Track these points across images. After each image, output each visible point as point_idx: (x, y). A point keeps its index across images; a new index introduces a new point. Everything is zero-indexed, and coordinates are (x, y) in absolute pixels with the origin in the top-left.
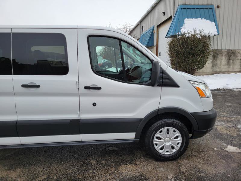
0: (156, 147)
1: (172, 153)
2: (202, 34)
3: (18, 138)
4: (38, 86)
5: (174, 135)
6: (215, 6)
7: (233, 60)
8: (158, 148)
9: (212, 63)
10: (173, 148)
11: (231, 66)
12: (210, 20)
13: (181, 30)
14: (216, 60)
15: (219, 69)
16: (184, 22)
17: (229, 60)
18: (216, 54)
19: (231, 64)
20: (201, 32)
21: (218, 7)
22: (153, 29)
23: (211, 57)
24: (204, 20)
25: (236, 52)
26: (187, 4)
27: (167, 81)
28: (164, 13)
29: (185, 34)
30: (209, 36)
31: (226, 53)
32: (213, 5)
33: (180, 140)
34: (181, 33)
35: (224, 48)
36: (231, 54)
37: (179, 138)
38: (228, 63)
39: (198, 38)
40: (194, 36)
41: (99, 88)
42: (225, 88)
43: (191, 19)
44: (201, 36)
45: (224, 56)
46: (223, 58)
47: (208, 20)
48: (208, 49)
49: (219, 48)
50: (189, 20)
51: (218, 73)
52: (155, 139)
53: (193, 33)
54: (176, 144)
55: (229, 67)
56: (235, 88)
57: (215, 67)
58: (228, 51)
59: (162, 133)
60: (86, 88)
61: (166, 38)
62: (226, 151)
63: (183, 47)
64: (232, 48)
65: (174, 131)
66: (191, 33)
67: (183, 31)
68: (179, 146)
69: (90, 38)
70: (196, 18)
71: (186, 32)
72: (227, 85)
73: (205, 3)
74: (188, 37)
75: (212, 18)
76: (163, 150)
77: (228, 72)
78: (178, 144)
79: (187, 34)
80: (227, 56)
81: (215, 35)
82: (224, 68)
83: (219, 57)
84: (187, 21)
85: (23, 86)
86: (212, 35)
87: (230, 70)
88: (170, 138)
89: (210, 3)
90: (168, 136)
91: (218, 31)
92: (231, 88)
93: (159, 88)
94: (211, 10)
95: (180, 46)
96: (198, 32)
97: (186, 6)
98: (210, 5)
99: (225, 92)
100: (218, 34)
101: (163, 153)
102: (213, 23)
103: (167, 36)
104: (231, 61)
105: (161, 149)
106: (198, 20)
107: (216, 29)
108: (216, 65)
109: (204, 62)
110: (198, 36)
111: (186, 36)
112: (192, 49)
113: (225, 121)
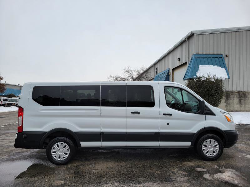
0: (204, 151)
1: (213, 155)
2: (216, 78)
3: (126, 142)
4: (139, 113)
5: (215, 144)
6: (224, 56)
7: (244, 100)
8: (205, 152)
9: (225, 102)
10: (214, 152)
11: (243, 106)
12: (221, 67)
13: (197, 74)
14: (229, 100)
15: (232, 108)
16: (198, 68)
17: (240, 100)
18: (229, 95)
19: (243, 103)
20: (214, 76)
21: (227, 56)
22: (169, 71)
23: (224, 97)
24: (216, 67)
25: (246, 93)
26: (200, 53)
27: (209, 111)
28: (179, 59)
29: (200, 77)
30: (221, 79)
31: (237, 94)
32: (222, 55)
33: (218, 147)
34: (197, 77)
35: (235, 89)
36: (242, 95)
37: (217, 146)
38: (240, 103)
39: (212, 81)
40: (208, 79)
41: (171, 115)
42: (240, 123)
43: (205, 66)
44: (215, 80)
45: (235, 96)
46: (235, 98)
47: (219, 66)
48: (222, 91)
49: (231, 90)
50: (203, 67)
51: (232, 112)
52: (203, 146)
53: (207, 77)
54: (216, 150)
55: (241, 106)
56: (249, 124)
57: (228, 106)
58: (239, 92)
59: (207, 143)
60: (164, 114)
61: (183, 80)
62: (246, 157)
63: (200, 88)
64: (242, 90)
65: (214, 142)
66: (206, 77)
67: (198, 75)
68: (218, 151)
69: (165, 88)
70: (209, 64)
71: (201, 76)
72: (241, 121)
73: (215, 53)
74: (204, 81)
75: (223, 65)
76: (208, 154)
77: (241, 111)
78: (217, 149)
79: (203, 78)
80: (238, 96)
81: (226, 79)
82: (237, 107)
83: (231, 97)
84: (200, 67)
85: (132, 113)
86: (224, 79)
87: (243, 108)
88: (212, 146)
89: (219, 53)
90: (211, 144)
91: (228, 76)
92: (245, 124)
93: (204, 116)
94: (221, 59)
95: (197, 88)
96: (211, 76)
97: (199, 55)
98: (220, 54)
99: (241, 127)
100: (229, 78)
101: (208, 156)
102: (224, 69)
103: (185, 79)
104: (243, 101)
105: (207, 153)
106: (210, 66)
107: (226, 74)
108: (229, 104)
109: (219, 101)
110: (212, 80)
111: (201, 79)
112: (207, 90)
113: (243, 144)
